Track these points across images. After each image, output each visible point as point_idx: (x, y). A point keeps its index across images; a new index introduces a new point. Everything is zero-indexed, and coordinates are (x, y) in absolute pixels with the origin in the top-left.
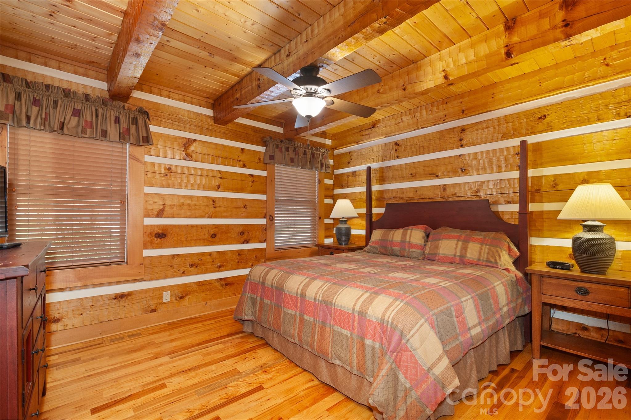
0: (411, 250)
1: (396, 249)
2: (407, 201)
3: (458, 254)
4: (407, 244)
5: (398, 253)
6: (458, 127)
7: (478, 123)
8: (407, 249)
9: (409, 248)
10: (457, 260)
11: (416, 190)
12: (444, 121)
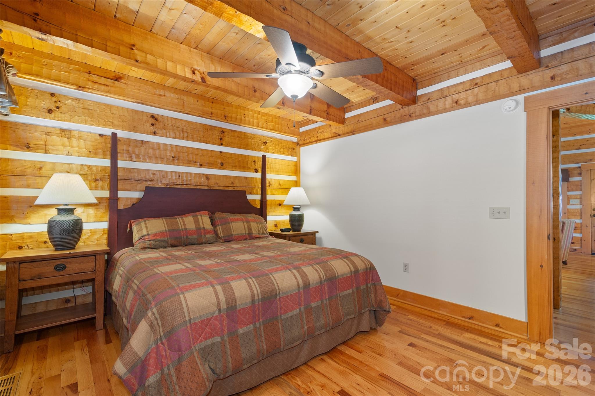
0: (207, 236)
1: (192, 237)
2: (167, 185)
3: (247, 232)
4: (202, 231)
5: (195, 241)
6: (220, 128)
7: (233, 131)
8: (203, 236)
9: (205, 234)
10: (248, 237)
11: (180, 175)
12: (210, 118)
